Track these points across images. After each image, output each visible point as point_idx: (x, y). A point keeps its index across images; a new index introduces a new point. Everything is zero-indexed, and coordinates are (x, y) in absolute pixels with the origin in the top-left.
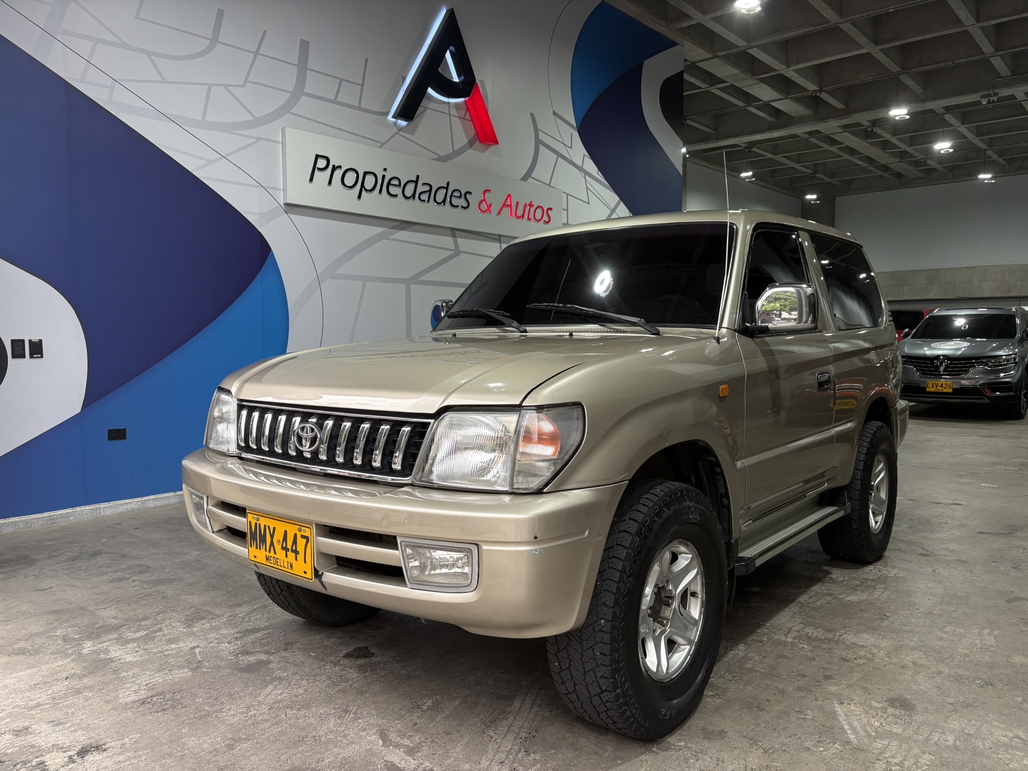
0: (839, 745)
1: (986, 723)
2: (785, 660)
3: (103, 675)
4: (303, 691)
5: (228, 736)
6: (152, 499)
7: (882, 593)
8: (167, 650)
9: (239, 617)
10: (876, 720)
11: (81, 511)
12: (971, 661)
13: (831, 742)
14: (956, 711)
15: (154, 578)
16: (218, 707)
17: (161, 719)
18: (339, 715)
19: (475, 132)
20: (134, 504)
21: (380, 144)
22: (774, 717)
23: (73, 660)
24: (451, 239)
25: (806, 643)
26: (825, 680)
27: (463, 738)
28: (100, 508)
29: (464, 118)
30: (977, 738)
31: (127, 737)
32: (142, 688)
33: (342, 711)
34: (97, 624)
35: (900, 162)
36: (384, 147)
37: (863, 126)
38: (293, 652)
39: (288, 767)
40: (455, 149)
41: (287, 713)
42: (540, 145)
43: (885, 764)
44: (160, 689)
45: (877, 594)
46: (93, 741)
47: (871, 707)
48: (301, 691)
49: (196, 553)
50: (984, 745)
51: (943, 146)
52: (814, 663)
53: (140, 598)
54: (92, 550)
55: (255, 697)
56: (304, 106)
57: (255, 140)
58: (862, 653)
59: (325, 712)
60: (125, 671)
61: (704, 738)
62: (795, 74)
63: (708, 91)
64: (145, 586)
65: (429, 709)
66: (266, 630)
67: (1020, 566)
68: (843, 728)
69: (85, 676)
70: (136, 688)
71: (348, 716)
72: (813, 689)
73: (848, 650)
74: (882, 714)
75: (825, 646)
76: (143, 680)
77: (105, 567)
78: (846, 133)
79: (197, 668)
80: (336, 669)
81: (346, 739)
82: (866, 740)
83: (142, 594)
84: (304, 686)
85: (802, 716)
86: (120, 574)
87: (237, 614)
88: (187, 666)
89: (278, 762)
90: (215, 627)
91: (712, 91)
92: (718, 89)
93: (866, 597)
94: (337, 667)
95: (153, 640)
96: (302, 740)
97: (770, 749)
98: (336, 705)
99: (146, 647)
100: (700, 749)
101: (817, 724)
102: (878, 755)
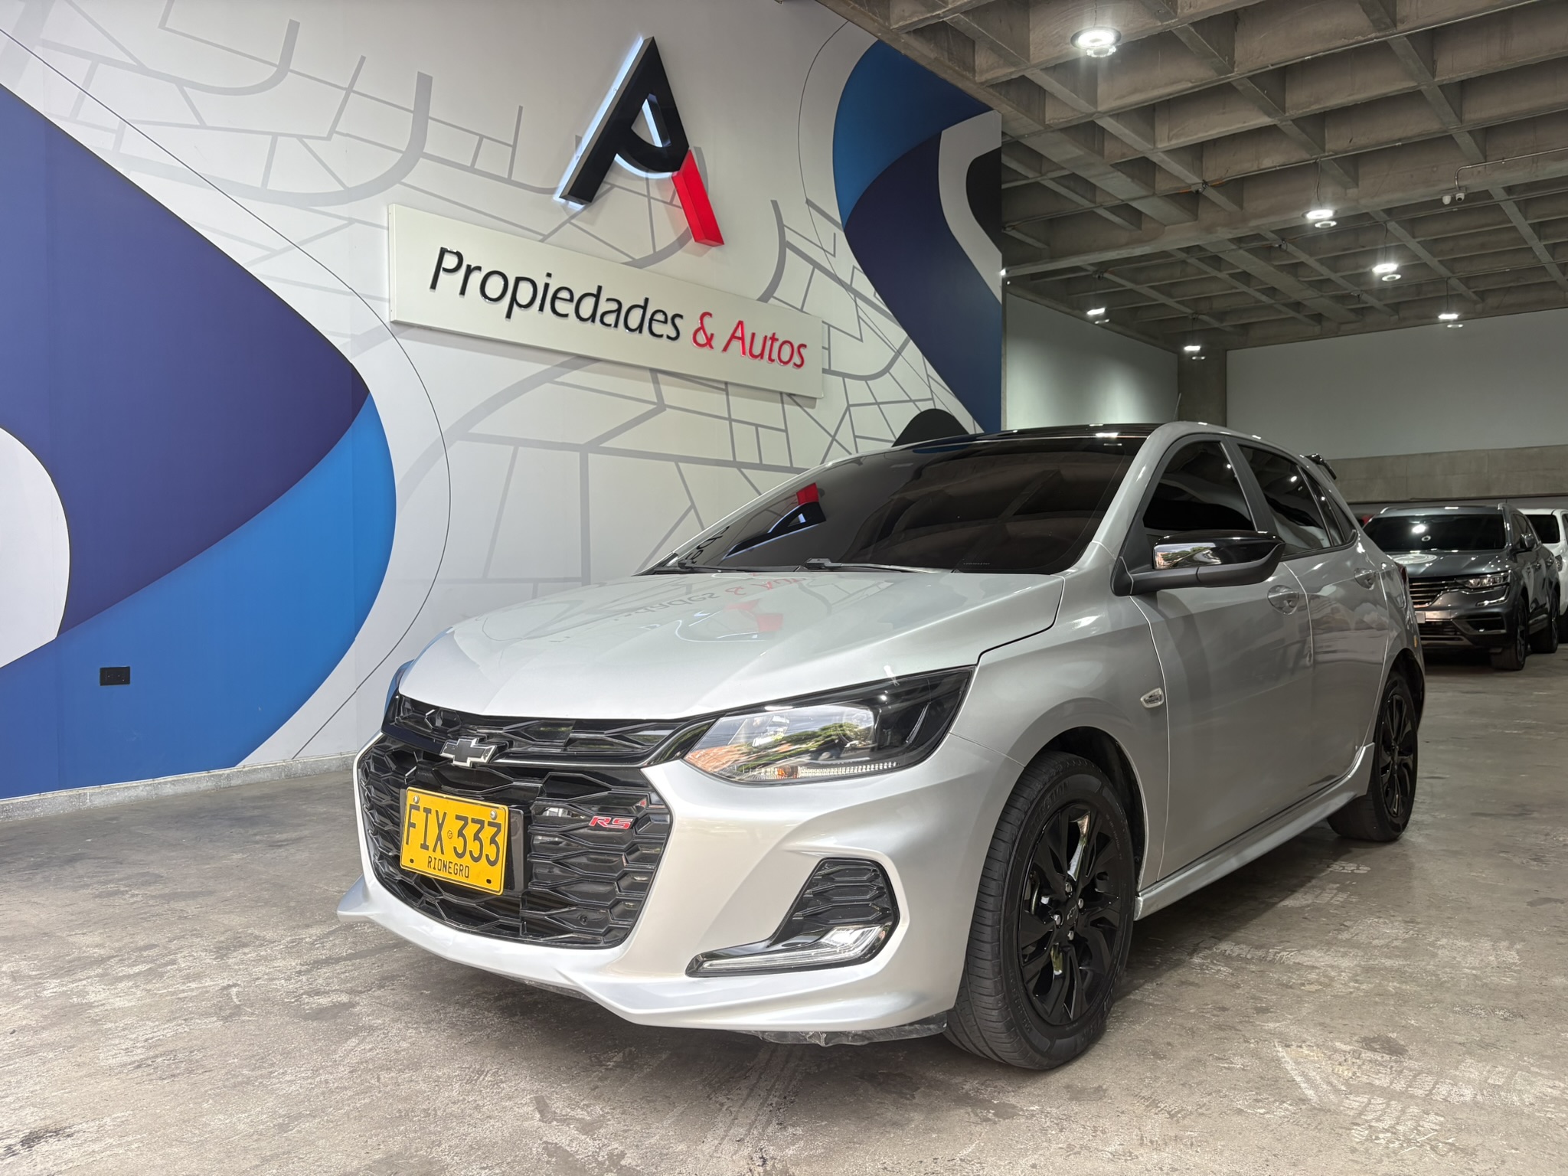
0: (1291, 1105)
1: (1519, 1070)
2: (1191, 987)
3: (75, 1027)
4: (408, 1045)
5: (280, 1111)
6: (170, 782)
7: (1336, 895)
8: (183, 991)
9: (306, 943)
10: (1345, 1068)
11: (54, 798)
12: (1486, 984)
13: (1275, 1100)
14: (1471, 1054)
15: (167, 891)
16: (264, 1072)
17: (167, 1089)
18: (468, 1077)
19: (688, 225)
20: (141, 788)
21: (541, 237)
22: (1182, 1067)
23: (26, 1007)
24: (651, 386)
25: (1222, 964)
26: (1258, 1013)
27: (675, 1107)
28: (85, 794)
29: (671, 203)
30: (1508, 1091)
31: (110, 1115)
32: (138, 1045)
33: (473, 1072)
34: (70, 955)
35: (1322, 296)
36: (549, 240)
37: (1266, 240)
38: (393, 989)
39: (381, 1156)
40: (657, 250)
41: (381, 1077)
42: (787, 250)
43: (1367, 1129)
44: (170, 1046)
45: (1326, 897)
46: (51, 1122)
47: (1336, 1051)
48: (405, 1045)
49: (240, 856)
50: (1522, 1100)
51: (1386, 269)
52: (1238, 991)
53: (142, 918)
54: (68, 854)
55: (329, 1054)
56: (422, 173)
57: (346, 222)
58: (1313, 976)
59: (443, 1073)
60: (111, 1022)
61: (1071, 1099)
62: (1166, 158)
63: (1038, 184)
64: (151, 902)
65: (618, 1065)
66: (350, 960)
67: (1542, 857)
68: (1294, 1081)
69: (43, 1028)
70: (129, 1044)
71: (484, 1079)
72: (1239, 1027)
73: (1290, 972)
74: (1354, 1060)
75: (1253, 968)
76: (141, 1034)
77: (88, 877)
78: (1241, 252)
79: (231, 1015)
80: (465, 1013)
81: (480, 1112)
82: (1332, 1097)
83: (145, 913)
84: (411, 1037)
85: (1226, 1065)
86: (111, 887)
87: (302, 939)
88: (216, 1013)
89: (363, 1148)
90: (265, 958)
91: (1042, 182)
92: (1053, 179)
93: (1310, 902)
94: (466, 1010)
95: (161, 975)
96: (403, 1116)
97: (1179, 1112)
98: (463, 1063)
99: (148, 987)
100: (1065, 1115)
101: (1251, 1075)
102: (1354, 1117)
